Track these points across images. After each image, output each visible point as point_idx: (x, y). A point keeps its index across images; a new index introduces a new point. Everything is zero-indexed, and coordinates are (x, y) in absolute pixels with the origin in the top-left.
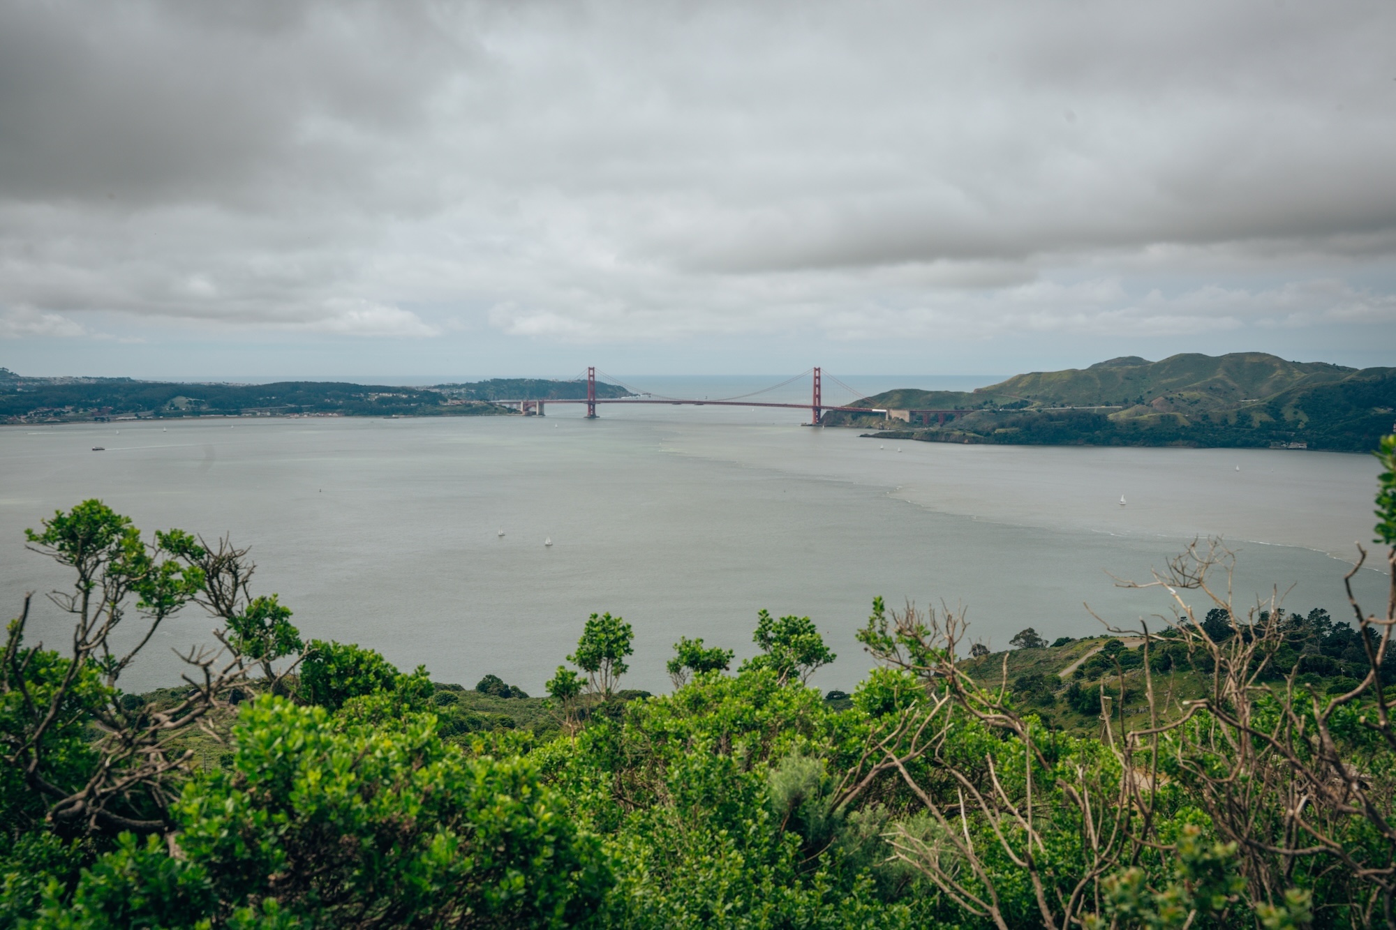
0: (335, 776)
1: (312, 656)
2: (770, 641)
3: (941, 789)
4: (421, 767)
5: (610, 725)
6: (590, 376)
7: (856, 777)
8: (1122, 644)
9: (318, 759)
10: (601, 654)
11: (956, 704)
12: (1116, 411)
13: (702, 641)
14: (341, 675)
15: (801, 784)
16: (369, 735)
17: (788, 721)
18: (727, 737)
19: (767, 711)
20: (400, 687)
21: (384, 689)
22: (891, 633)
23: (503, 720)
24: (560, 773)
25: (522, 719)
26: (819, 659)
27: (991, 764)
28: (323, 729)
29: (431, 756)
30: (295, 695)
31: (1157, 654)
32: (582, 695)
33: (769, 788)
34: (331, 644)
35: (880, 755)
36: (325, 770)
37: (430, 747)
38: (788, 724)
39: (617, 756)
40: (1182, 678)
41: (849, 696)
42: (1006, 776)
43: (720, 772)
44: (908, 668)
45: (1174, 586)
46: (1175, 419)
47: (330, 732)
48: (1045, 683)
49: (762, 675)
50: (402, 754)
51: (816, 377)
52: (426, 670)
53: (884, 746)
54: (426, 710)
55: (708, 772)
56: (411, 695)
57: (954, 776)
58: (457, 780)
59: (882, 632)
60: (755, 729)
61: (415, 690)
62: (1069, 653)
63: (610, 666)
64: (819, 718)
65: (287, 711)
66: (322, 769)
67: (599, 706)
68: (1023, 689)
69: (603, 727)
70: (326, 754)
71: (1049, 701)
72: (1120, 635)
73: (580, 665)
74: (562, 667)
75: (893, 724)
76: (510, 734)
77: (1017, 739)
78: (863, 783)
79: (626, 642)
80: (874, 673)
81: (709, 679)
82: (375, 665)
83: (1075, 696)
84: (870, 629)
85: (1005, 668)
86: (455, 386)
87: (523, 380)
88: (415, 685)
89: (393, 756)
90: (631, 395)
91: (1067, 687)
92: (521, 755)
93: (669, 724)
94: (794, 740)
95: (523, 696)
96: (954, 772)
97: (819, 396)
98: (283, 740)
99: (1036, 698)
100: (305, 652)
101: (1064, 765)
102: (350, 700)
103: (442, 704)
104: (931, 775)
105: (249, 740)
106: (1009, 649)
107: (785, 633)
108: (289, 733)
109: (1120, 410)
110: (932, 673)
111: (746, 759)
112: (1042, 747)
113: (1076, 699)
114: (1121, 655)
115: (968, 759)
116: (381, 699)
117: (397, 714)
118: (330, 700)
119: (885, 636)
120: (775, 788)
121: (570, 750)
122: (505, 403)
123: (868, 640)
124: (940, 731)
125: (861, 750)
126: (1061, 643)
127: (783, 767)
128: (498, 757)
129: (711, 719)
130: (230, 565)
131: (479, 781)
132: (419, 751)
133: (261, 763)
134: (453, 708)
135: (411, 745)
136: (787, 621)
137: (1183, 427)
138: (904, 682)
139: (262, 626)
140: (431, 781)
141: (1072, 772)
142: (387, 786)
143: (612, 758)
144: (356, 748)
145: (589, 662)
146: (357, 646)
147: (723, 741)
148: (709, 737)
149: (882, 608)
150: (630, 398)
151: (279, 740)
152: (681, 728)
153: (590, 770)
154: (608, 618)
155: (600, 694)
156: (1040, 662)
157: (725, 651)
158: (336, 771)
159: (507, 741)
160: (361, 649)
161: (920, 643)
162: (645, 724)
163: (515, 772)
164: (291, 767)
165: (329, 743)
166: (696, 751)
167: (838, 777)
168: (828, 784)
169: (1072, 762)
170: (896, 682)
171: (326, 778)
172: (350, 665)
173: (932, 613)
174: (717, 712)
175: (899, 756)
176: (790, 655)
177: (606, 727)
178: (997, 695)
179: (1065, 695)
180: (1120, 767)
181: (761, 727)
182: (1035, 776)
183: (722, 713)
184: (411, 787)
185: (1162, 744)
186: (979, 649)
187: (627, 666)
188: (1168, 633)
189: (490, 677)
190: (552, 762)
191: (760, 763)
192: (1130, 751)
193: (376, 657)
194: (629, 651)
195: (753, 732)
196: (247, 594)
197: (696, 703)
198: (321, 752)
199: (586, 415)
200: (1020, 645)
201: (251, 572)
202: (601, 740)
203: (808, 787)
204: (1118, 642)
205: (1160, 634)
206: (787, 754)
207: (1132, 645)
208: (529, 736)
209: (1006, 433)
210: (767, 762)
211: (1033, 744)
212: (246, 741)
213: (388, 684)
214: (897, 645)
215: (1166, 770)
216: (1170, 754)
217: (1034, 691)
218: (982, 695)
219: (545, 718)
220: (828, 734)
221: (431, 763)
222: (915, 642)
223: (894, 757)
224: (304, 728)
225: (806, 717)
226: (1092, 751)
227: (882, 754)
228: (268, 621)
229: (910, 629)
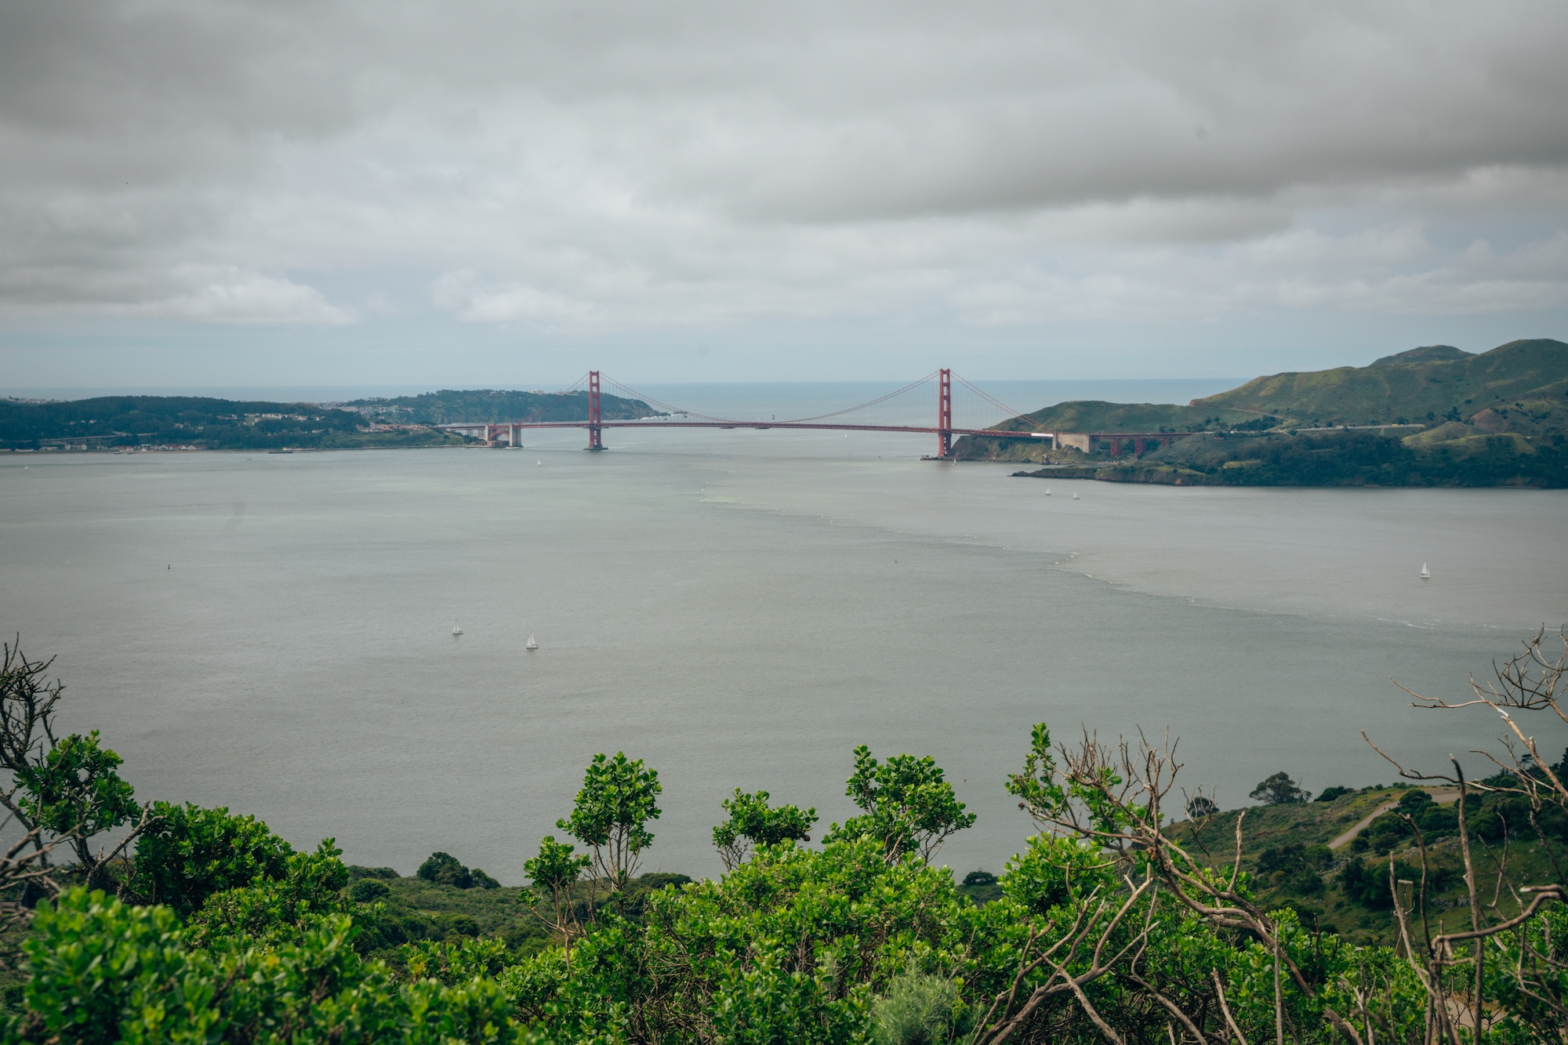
0: (188, 1015)
1: (154, 827)
2: (872, 794)
3: (1143, 1026)
4: (325, 997)
5: (625, 929)
6: (592, 385)
7: (1007, 1007)
8: (1429, 797)
9: (161, 987)
10: (610, 817)
11: (1164, 890)
12: (1415, 431)
13: (767, 795)
14: (201, 856)
15: (922, 1018)
16: (245, 947)
17: (901, 920)
18: (808, 946)
19: (868, 904)
20: (294, 873)
21: (270, 878)
22: (1061, 780)
23: (460, 922)
24: (547, 1005)
25: (490, 921)
26: (949, 822)
27: (1219, 986)
28: (168, 939)
29: (341, 979)
30: (126, 891)
31: (1484, 813)
32: (584, 882)
33: (873, 1025)
34: (185, 808)
35: (1045, 972)
36: (171, 1006)
37: (340, 967)
38: (901, 925)
39: (637, 977)
40: (1526, 852)
41: (995, 880)
42: (1243, 1005)
43: (796, 999)
44: (1087, 835)
45: (1505, 705)
46: (1509, 442)
47: (180, 945)
48: (1307, 859)
49: (861, 848)
50: (295, 978)
51: (943, 385)
52: (336, 846)
53: (1051, 957)
54: (335, 910)
55: (777, 1000)
56: (312, 887)
57: (1162, 1005)
58: (382, 1017)
59: (1046, 779)
60: (850, 932)
61: (319, 878)
62: (1344, 812)
63: (625, 836)
64: (950, 914)
65: (110, 913)
66: (166, 1005)
67: (610, 899)
68: (1272, 868)
69: (615, 932)
70: (173, 980)
71: (1314, 887)
72: (1426, 783)
73: (578, 835)
74: (550, 839)
75: (1066, 922)
76: (468, 943)
77: (1260, 947)
78: (1020, 1017)
79: (649, 798)
80: (1034, 843)
81: (778, 855)
82: (255, 840)
83: (1356, 880)
84: (1028, 775)
85: (1238, 834)
86: (381, 402)
87: (487, 392)
88: (318, 870)
89: (281, 981)
90: (657, 414)
91: (1343, 865)
92: (484, 977)
93: (717, 925)
94: (911, 949)
95: (492, 884)
96: (1161, 998)
97: (948, 414)
98: (104, 959)
99: (1293, 882)
100: (143, 821)
101: (1336, 987)
102: (215, 896)
103: (363, 900)
104: (1127, 1003)
105: (49, 961)
106: (1249, 806)
107: (896, 782)
108: (113, 948)
109: (1422, 430)
110: (1127, 844)
111: (835, 980)
112: (1299, 959)
113: (1356, 884)
114: (1427, 815)
115: (1185, 978)
116: (264, 893)
117: (290, 917)
118: (184, 896)
119: (1052, 786)
120: (882, 1024)
121: (563, 969)
122: (460, 427)
123: (1024, 791)
124: (1139, 932)
125: (1015, 964)
126: (1330, 795)
127: (894, 993)
128: (449, 980)
129: (782, 916)
130: (21, 687)
131: (417, 1017)
132: (322, 972)
133: (67, 998)
134: (379, 905)
135: (309, 963)
136: (898, 764)
137: (1524, 455)
138: (1080, 857)
139: (74, 782)
140: (340, 1018)
141: (1348, 999)
142: (271, 1029)
143: (629, 979)
144: (222, 970)
145: (593, 831)
146: (226, 810)
147: (801, 952)
148: (778, 946)
149: (1046, 741)
150: (654, 419)
151: (98, 959)
152: (736, 931)
153: (594, 999)
154: (622, 760)
155: (609, 880)
156: (1298, 825)
157: (803, 810)
158: (189, 1005)
159: (463, 955)
160: (233, 814)
161: (1106, 796)
162: (679, 926)
163: (472, 1002)
164: (117, 1003)
165: (179, 963)
166: (758, 966)
167: (981, 1007)
168: (964, 1018)
169: (1347, 984)
170: (1069, 857)
171: (173, 1018)
172: (215, 841)
173: (1124, 748)
174: (790, 905)
175: (1074, 976)
176: (904, 816)
177: (619, 932)
178: (1228, 878)
179: (1338, 878)
180: (1424, 992)
181: (859, 928)
182: (1289, 1004)
183: (799, 907)
184: (309, 1030)
185: (1489, 955)
186: (1201, 806)
187: (651, 836)
188: (1503, 780)
189: (438, 855)
190: (535, 988)
191: (858, 986)
192: (1439, 967)
193: (257, 827)
194: (653, 812)
195: (848, 937)
196: (49, 731)
197: (759, 893)
198: (165, 976)
199: (587, 445)
200: (1266, 798)
201: (55, 698)
202: (611, 952)
203: (933, 1023)
204: (1422, 794)
205: (1486, 782)
206: (901, 971)
207: (1446, 799)
208: (499, 947)
209: (1241, 469)
210: (868, 984)
211: (1285, 954)
212: (44, 963)
213: (276, 869)
214: (1069, 800)
215: (1498, 997)
216: (1503, 970)
217: (1290, 872)
218: (1205, 877)
219: (526, 918)
220: (964, 940)
221: (340, 991)
222: (1098, 795)
223: (1067, 975)
224: (139, 940)
225: (930, 913)
226: (1381, 966)
227: (1048, 970)
228: (83, 774)
229: (1088, 775)
